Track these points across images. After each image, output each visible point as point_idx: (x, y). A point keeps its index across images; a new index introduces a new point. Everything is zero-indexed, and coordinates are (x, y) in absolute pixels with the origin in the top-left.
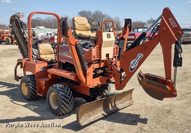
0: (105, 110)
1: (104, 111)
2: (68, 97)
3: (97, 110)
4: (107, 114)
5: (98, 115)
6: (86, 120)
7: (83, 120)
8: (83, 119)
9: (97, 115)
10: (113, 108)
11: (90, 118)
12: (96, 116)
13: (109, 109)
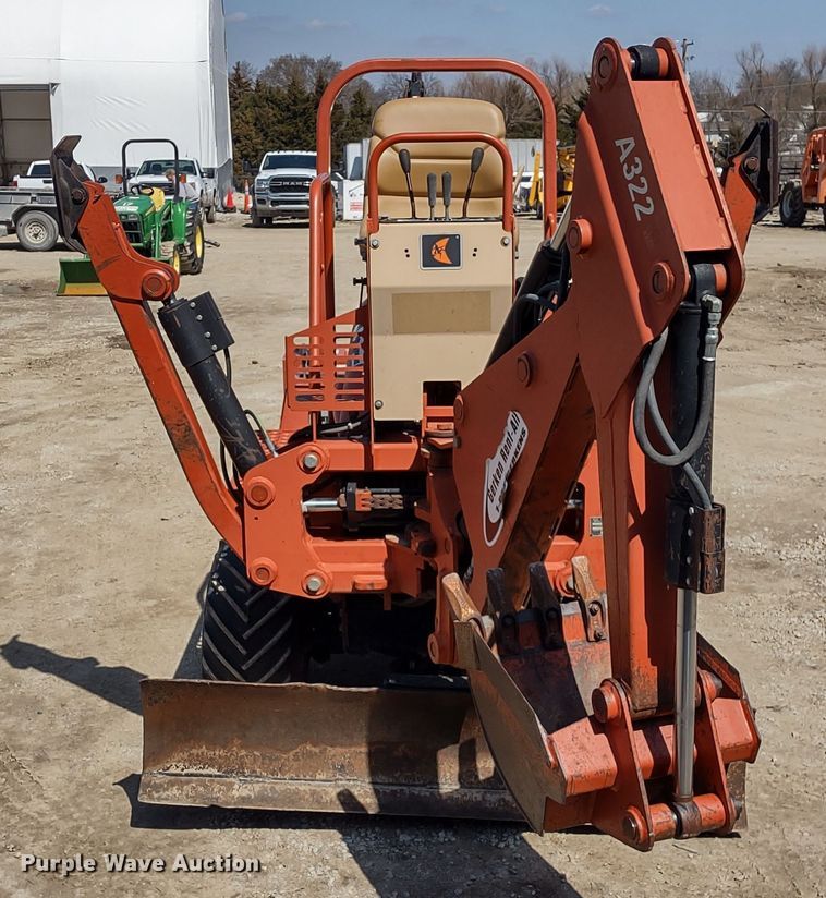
0: (381, 778)
1: (373, 783)
2: (245, 620)
3: (311, 755)
4: (381, 805)
5: (303, 787)
6: (188, 783)
7: (172, 770)
8: (178, 771)
9: (293, 786)
10: (476, 795)
11: (232, 784)
12: (277, 787)
13: (434, 780)
